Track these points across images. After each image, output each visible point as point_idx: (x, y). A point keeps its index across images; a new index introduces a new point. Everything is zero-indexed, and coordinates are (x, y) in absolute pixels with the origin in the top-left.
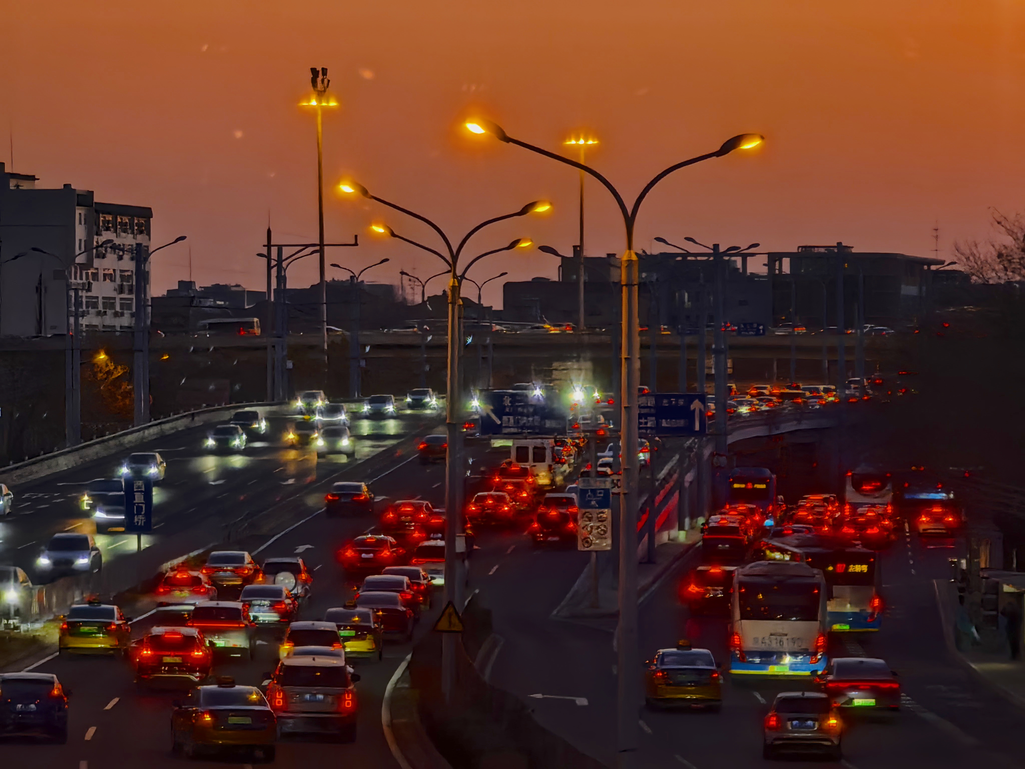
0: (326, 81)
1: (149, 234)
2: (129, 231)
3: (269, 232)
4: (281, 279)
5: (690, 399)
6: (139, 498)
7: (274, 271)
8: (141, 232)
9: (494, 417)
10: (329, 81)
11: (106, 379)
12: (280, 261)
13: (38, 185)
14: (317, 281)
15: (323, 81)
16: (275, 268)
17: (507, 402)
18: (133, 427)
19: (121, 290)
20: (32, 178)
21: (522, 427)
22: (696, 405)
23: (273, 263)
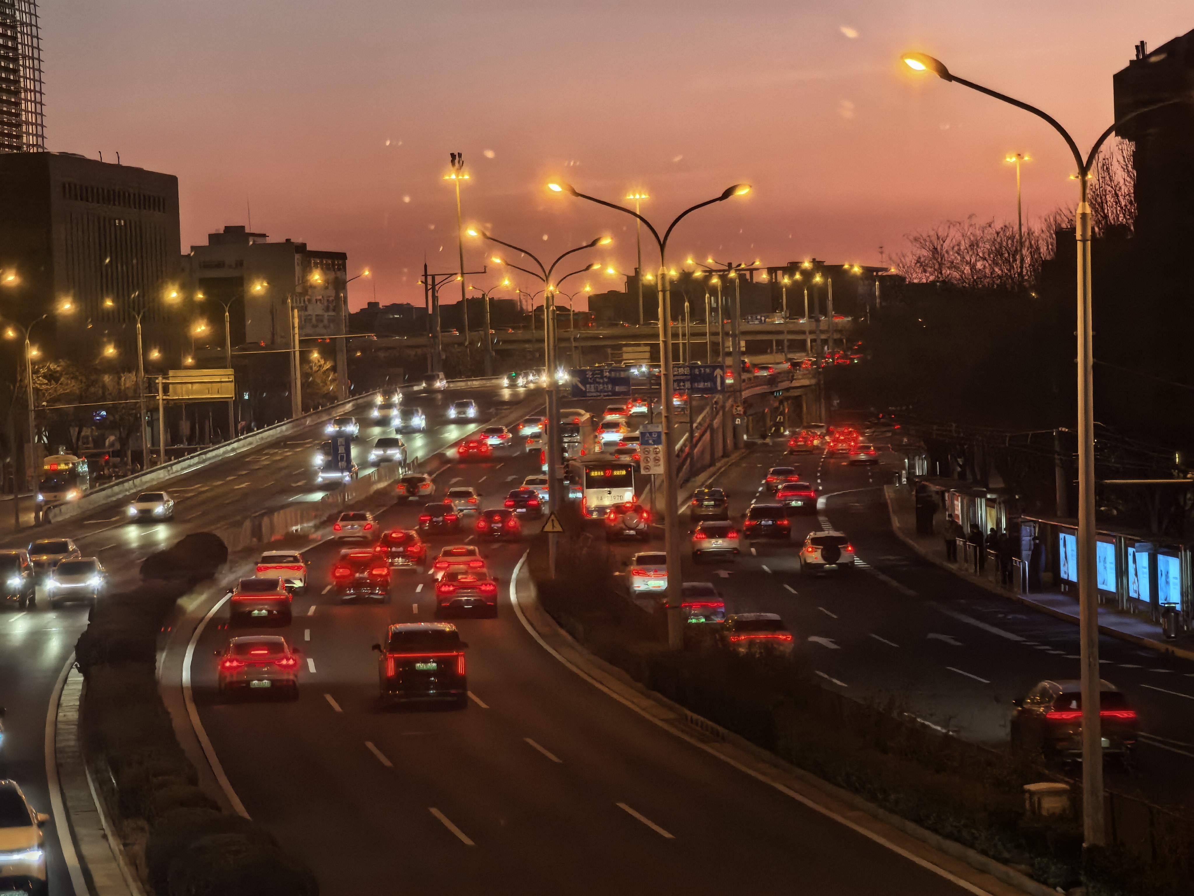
0: (461, 162)
1: (345, 271)
2: (332, 269)
3: (426, 266)
4: (435, 298)
5: (714, 368)
6: (341, 450)
7: (430, 293)
8: (339, 269)
9: (580, 385)
10: (463, 162)
11: (318, 371)
12: (434, 285)
13: (269, 240)
14: (461, 299)
15: (459, 162)
16: (431, 290)
17: (589, 375)
18: (338, 401)
19: (327, 309)
20: (264, 236)
21: (601, 391)
22: (718, 372)
23: (429, 287)
